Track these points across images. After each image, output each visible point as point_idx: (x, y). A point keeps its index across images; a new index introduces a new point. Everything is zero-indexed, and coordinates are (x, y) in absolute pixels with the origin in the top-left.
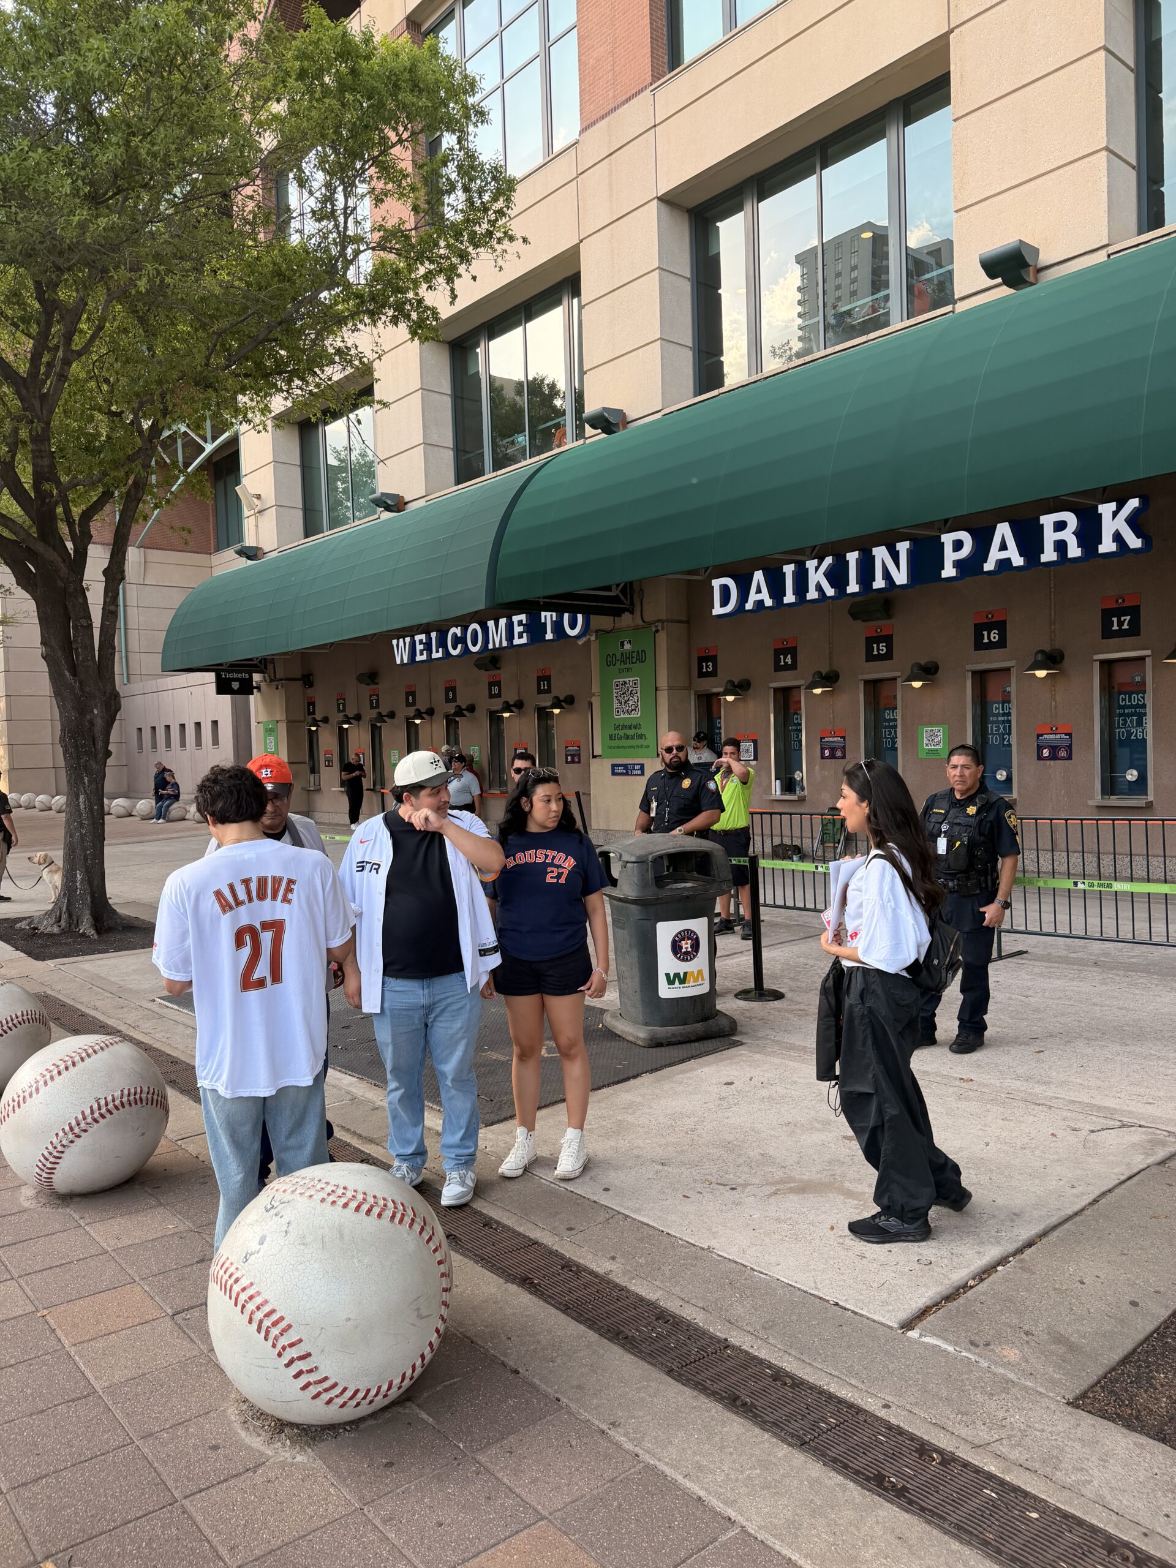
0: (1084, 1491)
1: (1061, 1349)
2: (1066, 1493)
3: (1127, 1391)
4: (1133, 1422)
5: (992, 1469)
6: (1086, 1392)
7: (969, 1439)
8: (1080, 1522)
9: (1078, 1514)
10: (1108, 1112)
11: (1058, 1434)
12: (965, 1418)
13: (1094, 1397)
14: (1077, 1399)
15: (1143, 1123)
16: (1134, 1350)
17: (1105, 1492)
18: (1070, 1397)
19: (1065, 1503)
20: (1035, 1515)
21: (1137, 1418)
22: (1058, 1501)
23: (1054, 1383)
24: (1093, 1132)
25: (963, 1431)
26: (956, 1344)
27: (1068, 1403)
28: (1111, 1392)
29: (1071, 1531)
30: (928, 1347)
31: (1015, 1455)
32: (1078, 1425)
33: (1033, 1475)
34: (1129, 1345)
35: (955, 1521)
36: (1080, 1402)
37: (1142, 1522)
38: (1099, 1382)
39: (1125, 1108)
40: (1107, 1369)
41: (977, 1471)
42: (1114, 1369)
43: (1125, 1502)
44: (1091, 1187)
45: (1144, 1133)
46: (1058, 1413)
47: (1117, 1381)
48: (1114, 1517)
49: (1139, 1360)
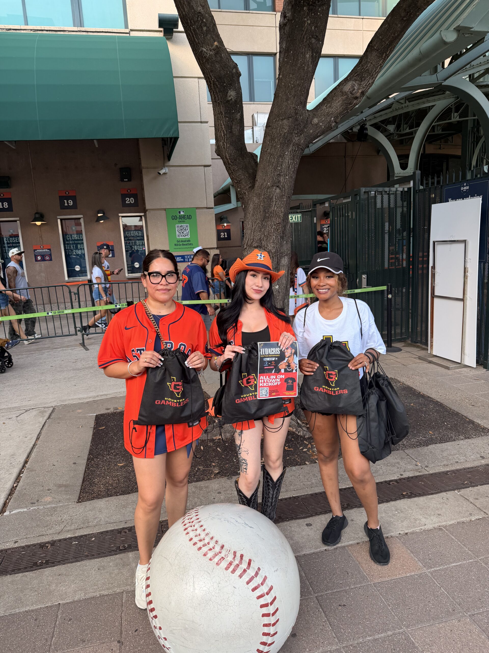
0: (101, 523)
1: (63, 489)
2: (97, 527)
3: (90, 490)
4: (99, 496)
5: (69, 536)
6: (79, 496)
7: (54, 532)
8: (107, 532)
9: (105, 530)
10: (18, 408)
11: (82, 513)
12: (48, 528)
13: (83, 497)
14: (78, 500)
15: (33, 408)
16: (84, 477)
17: (107, 519)
18: (76, 500)
19: (99, 530)
20: (93, 539)
21: (99, 495)
22: (97, 531)
23: (69, 499)
24: (17, 417)
25: (51, 532)
26: (26, 507)
27: (77, 503)
28: (86, 493)
29: (106, 536)
30: (15, 514)
31: (73, 527)
32: (86, 506)
33: (83, 529)
34: (82, 476)
35: (72, 557)
36: (80, 500)
37: (122, 520)
38: (81, 492)
39: (22, 405)
40: (81, 486)
41: (65, 539)
42: (82, 486)
43: (114, 518)
44: (32, 435)
45: (35, 410)
46: (77, 507)
47: (85, 488)
48: (115, 524)
49: (87, 479)
